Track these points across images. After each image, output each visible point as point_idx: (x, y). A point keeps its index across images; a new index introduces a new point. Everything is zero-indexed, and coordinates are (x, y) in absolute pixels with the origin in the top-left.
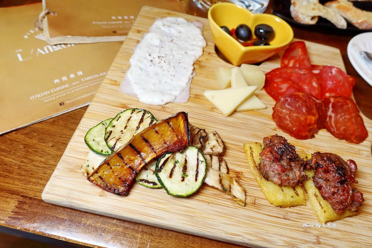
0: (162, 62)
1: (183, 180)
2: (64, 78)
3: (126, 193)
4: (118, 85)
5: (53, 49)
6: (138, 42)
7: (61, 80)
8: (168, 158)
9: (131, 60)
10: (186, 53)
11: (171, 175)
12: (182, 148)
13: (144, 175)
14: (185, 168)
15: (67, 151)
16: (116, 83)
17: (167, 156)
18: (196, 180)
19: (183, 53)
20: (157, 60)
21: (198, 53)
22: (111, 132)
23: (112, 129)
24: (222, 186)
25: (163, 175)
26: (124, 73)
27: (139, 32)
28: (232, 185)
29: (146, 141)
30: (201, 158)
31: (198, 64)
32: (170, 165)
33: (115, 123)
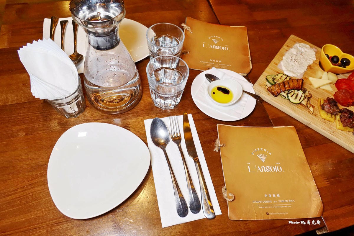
0: (296, 61)
1: (295, 99)
3: (276, 96)
6: (287, 51)
9: (284, 57)
10: (306, 61)
11: (292, 96)
12: (298, 90)
13: (282, 93)
14: (297, 96)
16: (276, 64)
17: (293, 90)
18: (299, 100)
19: (305, 60)
20: (294, 60)
21: (311, 62)
22: (275, 79)
23: (275, 78)
24: (307, 106)
25: (290, 95)
26: (280, 61)
27: (288, 46)
28: (310, 107)
29: (288, 83)
30: (303, 95)
31: (310, 67)
32: (292, 93)
33: (276, 76)
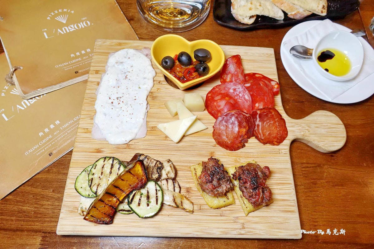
0: (121, 103)
1: (148, 205)
2: (46, 130)
3: (111, 222)
4: (90, 132)
5: (29, 102)
6: (98, 84)
7: (44, 132)
8: (135, 193)
9: (96, 107)
10: (139, 88)
11: (139, 204)
12: (143, 186)
13: (121, 207)
14: (148, 197)
15: (65, 197)
16: (88, 131)
17: (134, 192)
18: (157, 204)
19: (137, 88)
20: (116, 102)
21: (148, 85)
22: (92, 179)
23: (93, 177)
24: (176, 203)
26: (92, 119)
27: (97, 72)
28: (183, 201)
29: (116, 187)
30: (158, 188)
31: (151, 96)
32: (137, 198)
33: (93, 171)
